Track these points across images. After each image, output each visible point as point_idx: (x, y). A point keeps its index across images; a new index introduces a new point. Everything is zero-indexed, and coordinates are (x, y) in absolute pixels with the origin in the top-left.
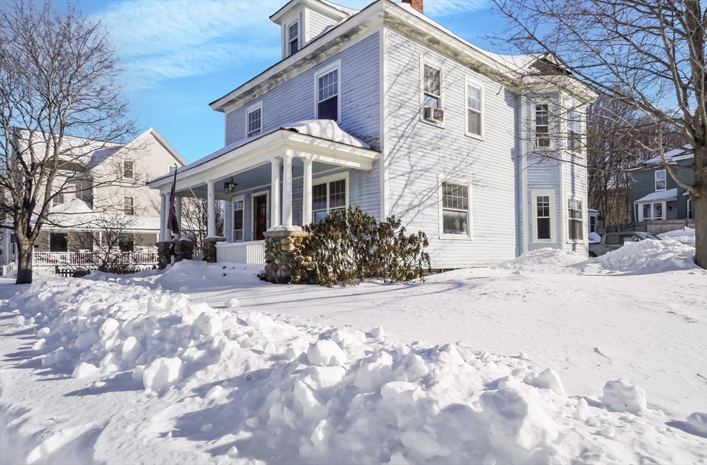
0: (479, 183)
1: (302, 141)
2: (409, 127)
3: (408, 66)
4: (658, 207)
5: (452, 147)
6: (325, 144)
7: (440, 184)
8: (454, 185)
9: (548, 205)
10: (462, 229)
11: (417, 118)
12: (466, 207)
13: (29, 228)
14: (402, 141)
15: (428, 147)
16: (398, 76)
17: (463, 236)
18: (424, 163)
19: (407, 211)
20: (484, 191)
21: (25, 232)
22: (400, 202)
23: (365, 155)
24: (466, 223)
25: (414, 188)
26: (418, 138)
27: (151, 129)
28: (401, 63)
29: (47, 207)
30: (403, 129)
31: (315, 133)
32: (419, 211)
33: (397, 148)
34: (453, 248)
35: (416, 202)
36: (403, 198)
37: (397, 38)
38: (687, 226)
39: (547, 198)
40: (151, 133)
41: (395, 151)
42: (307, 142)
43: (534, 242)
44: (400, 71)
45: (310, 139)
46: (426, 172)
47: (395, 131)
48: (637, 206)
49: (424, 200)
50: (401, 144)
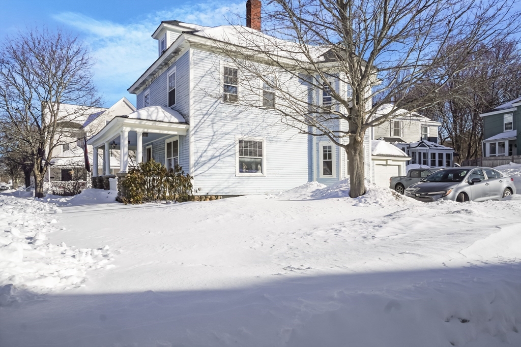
0: (273, 139)
1: (133, 122)
2: (212, 108)
3: (211, 70)
4: (502, 145)
5: (248, 117)
6: (150, 123)
7: (238, 142)
8: (250, 142)
9: (331, 151)
10: (257, 170)
11: (219, 101)
12: (261, 155)
13: (41, 167)
14: (206, 117)
15: (228, 119)
16: (203, 77)
17: (259, 174)
18: (225, 129)
19: (210, 160)
20: (278, 144)
21: (39, 169)
22: (204, 154)
23: (179, 127)
24: (261, 165)
25: (215, 145)
26: (219, 114)
27: (123, 99)
28: (205, 68)
29: (50, 154)
30: (207, 109)
31: (143, 117)
32: (219, 160)
33: (202, 121)
34: (249, 182)
35: (217, 154)
36: (207, 152)
37: (202, 53)
38: (513, 162)
39: (330, 147)
40: (124, 101)
41: (200, 123)
42: (137, 123)
43: (320, 177)
44: (204, 74)
45: (139, 121)
46: (226, 134)
47: (200, 111)
48: (485, 144)
49: (224, 152)
50: (205, 119)
